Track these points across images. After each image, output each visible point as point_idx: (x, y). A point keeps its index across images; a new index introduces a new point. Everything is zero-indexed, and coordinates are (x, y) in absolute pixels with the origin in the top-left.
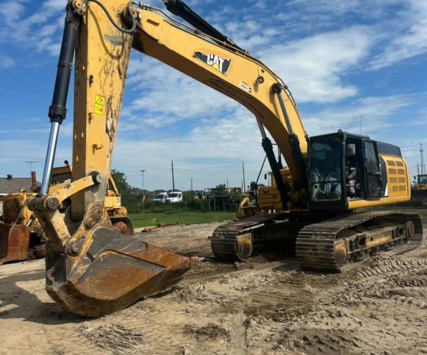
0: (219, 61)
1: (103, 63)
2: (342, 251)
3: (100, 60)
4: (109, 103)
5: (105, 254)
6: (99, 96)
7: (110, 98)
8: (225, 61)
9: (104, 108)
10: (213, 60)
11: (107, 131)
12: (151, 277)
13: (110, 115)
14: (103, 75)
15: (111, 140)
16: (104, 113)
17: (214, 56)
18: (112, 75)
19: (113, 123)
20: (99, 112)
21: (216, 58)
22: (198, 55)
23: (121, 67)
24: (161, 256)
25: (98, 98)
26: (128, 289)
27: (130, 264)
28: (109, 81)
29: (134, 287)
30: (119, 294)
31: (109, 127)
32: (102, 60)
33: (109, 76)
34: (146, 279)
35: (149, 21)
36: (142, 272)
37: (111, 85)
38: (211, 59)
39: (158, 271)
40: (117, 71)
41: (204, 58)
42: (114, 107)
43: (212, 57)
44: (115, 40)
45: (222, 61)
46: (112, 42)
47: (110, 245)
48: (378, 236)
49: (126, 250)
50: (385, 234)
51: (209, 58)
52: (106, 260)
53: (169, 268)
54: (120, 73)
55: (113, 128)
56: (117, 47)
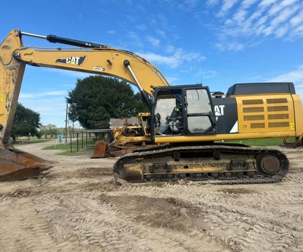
0: (76, 60)
1: (6, 79)
4: (8, 95)
7: (8, 93)
8: (81, 58)
9: (5, 98)
10: (70, 60)
11: (6, 107)
12: (19, 169)
13: (8, 100)
14: (5, 84)
15: (8, 111)
17: (71, 58)
18: (9, 83)
19: (9, 103)
21: (73, 58)
22: (59, 61)
23: (14, 79)
26: (8, 172)
27: (10, 163)
28: (8, 86)
29: (11, 172)
34: (17, 170)
35: (25, 54)
36: (15, 167)
37: (9, 88)
38: (69, 60)
39: (23, 167)
41: (64, 61)
42: (10, 97)
43: (70, 58)
44: (12, 68)
45: (78, 58)
46: (10, 69)
49: (7, 156)
51: (67, 60)
53: (28, 167)
54: (13, 82)
55: (9, 106)
56: (12, 71)
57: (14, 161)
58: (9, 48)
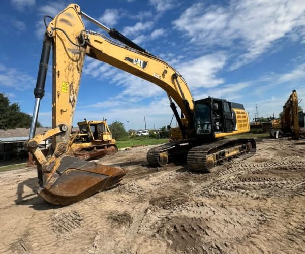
1: (67, 64)
2: (212, 160)
3: (65, 62)
4: (71, 86)
5: (69, 170)
6: (65, 82)
7: (72, 83)
8: (144, 62)
9: (68, 89)
10: (137, 62)
11: (70, 101)
12: (99, 181)
13: (72, 93)
14: (67, 70)
15: (73, 106)
16: (68, 91)
17: (137, 59)
18: (73, 70)
19: (74, 97)
20: (65, 91)
21: (139, 60)
22: (127, 59)
23: (79, 66)
24: (105, 169)
25: (64, 83)
26: (85, 189)
27: (85, 175)
28: (71, 74)
29: (89, 187)
30: (79, 192)
31: (71, 99)
32: (67, 62)
33: (71, 71)
34: (96, 182)
36: (93, 179)
37: (72, 76)
38: (135, 61)
39: (103, 178)
40: (76, 68)
41: (131, 61)
42: (74, 88)
44: (75, 51)
45: (142, 62)
46: (73, 53)
47: (72, 166)
48: (232, 151)
49: (82, 168)
50: (236, 150)
52: (70, 174)
53: (111, 176)
54: (78, 70)
55: (74, 100)
56: (76, 55)
57: (91, 172)
58: (71, 25)
